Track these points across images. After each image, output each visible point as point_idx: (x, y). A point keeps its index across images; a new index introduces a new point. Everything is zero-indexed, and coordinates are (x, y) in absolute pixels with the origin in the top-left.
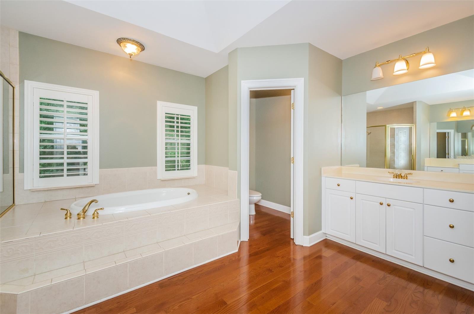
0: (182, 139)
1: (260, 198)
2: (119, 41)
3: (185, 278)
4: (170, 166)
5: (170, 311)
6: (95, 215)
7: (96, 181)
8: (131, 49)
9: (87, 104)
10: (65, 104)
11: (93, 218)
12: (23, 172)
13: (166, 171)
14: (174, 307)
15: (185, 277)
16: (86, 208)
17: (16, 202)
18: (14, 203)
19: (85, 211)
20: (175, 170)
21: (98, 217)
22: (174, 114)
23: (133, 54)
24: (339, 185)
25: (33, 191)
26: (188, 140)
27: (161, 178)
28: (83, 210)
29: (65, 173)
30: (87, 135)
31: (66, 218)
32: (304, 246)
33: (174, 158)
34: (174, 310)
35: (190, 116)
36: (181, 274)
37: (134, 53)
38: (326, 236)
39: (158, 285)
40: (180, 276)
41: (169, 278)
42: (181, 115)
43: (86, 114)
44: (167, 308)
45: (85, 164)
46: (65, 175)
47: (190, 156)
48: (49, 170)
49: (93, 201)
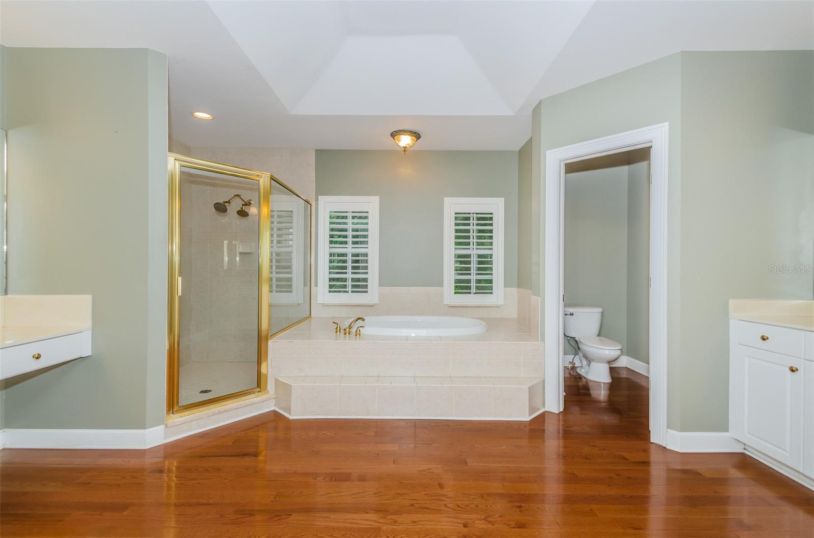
0: (477, 249)
1: (619, 352)
2: (394, 135)
4: (462, 287)
6: (358, 333)
7: (376, 301)
8: (405, 141)
9: (368, 212)
10: (350, 215)
11: (356, 335)
12: (317, 286)
13: (455, 293)
16: (352, 325)
17: (312, 314)
18: (310, 315)
19: (350, 327)
20: (470, 293)
21: (360, 335)
22: (470, 214)
23: (408, 147)
24: (763, 339)
25: (324, 305)
26: (490, 249)
27: (449, 303)
28: (349, 326)
29: (349, 289)
30: (367, 248)
31: (336, 332)
32: (667, 448)
33: (469, 276)
35: (492, 214)
37: (408, 145)
38: (745, 449)
42: (476, 214)
43: (367, 224)
45: (365, 280)
46: (350, 292)
47: (491, 274)
48: (336, 285)
49: (359, 319)
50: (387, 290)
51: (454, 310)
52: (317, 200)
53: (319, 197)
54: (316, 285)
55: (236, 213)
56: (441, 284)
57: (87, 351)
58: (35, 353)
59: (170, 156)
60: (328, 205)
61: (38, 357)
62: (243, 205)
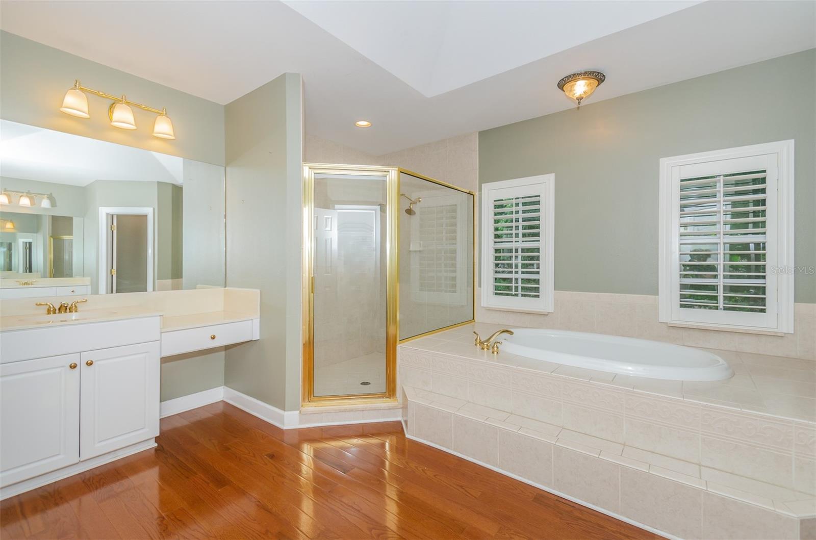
0: (729, 235)
2: (561, 85)
3: (581, 519)
4: (696, 297)
5: (505, 534)
6: (495, 350)
7: (550, 309)
9: (540, 195)
11: (493, 353)
14: (515, 535)
15: (583, 518)
16: (493, 339)
18: (474, 319)
19: (489, 341)
21: (498, 353)
22: (712, 177)
23: (585, 96)
26: (759, 233)
27: (669, 321)
30: (539, 241)
31: (476, 345)
33: (713, 280)
34: (511, 538)
35: (764, 172)
36: (583, 508)
37: (585, 92)
39: (535, 494)
40: (581, 510)
41: (561, 500)
43: (539, 211)
44: (506, 528)
45: (537, 281)
46: (520, 295)
47: (764, 277)
48: (503, 287)
49: (507, 331)
50: (567, 295)
51: (677, 332)
52: (480, 190)
53: (483, 185)
54: (480, 286)
55: (405, 213)
56: (654, 291)
57: (257, 337)
58: (212, 334)
59: (305, 166)
60: (491, 192)
61: (213, 338)
62: (411, 204)
